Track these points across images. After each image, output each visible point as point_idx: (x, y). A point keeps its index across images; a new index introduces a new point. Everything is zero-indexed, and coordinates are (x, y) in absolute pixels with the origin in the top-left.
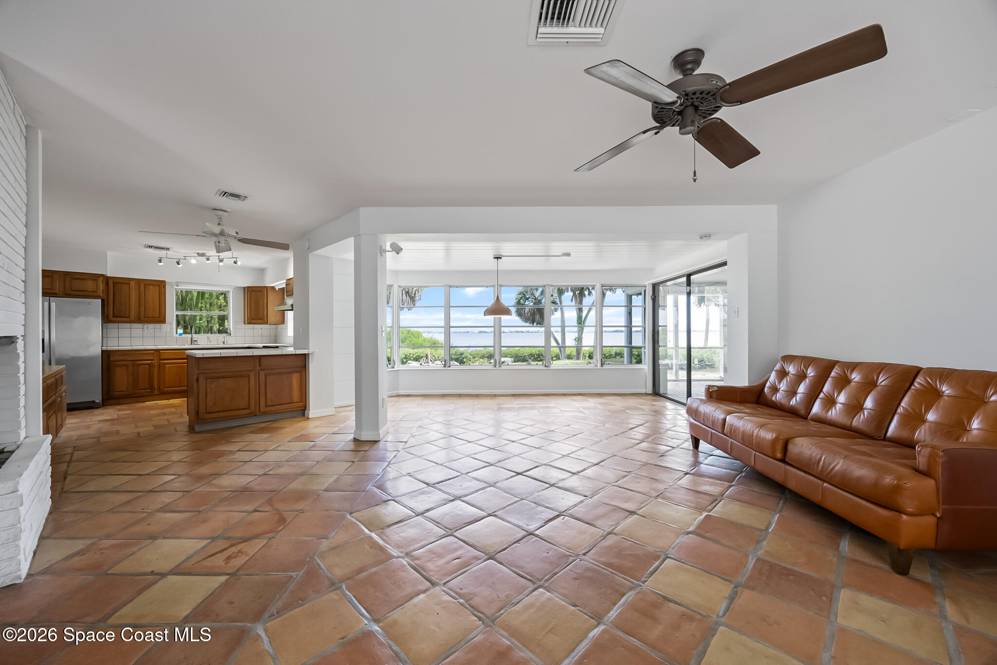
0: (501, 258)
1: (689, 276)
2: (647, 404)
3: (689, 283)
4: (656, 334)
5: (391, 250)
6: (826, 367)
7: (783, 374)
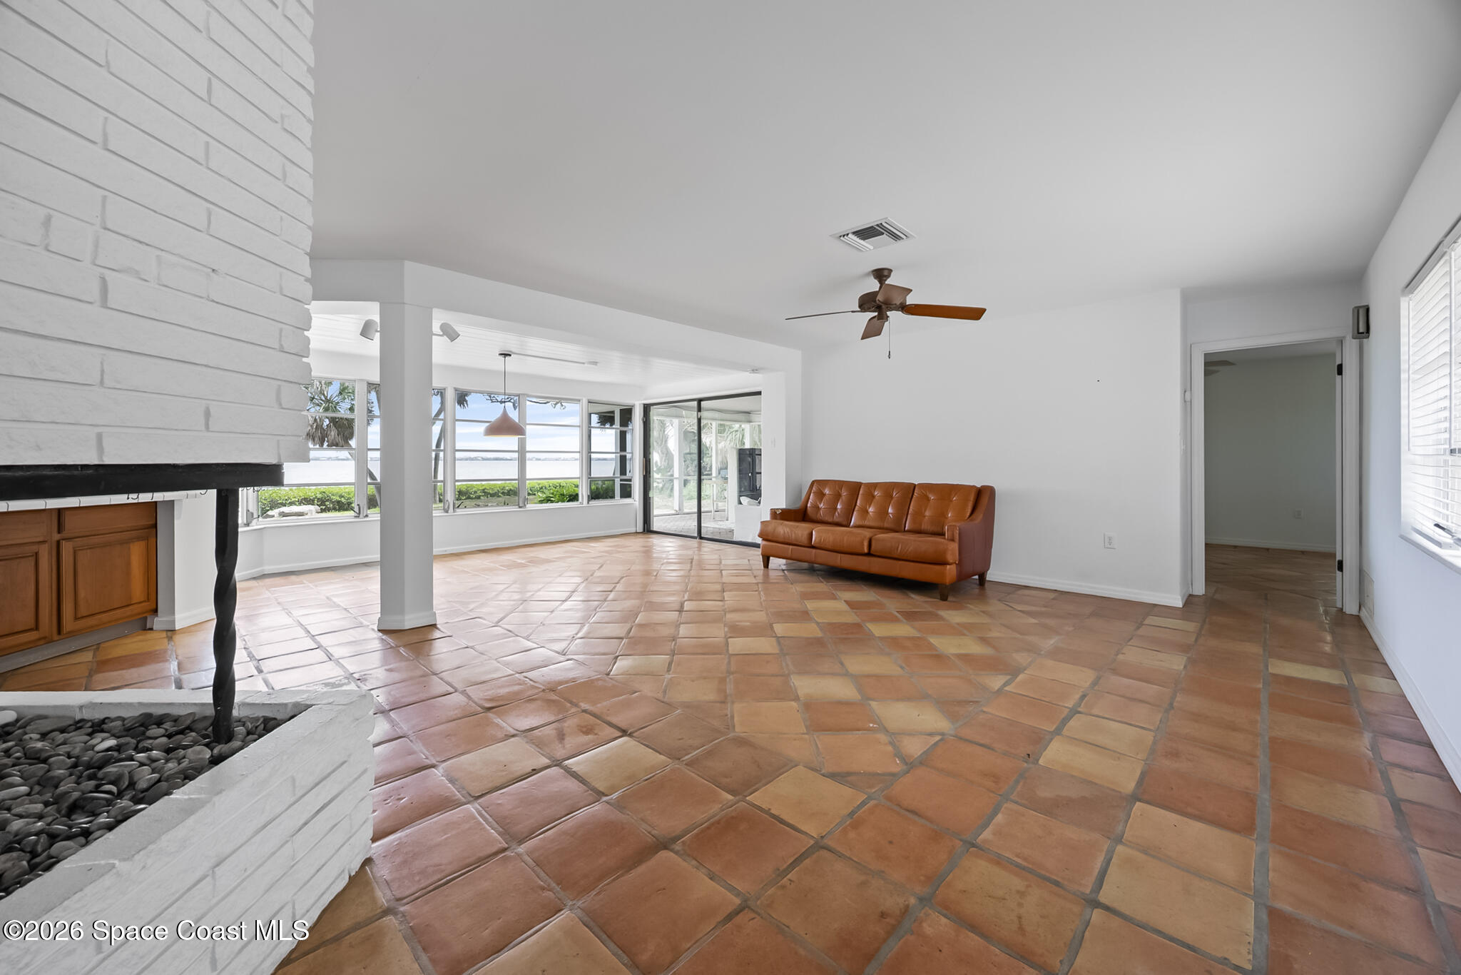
0: (510, 355)
1: (700, 401)
2: (637, 543)
3: (699, 409)
4: (648, 463)
5: (441, 333)
6: (855, 488)
7: (821, 495)
